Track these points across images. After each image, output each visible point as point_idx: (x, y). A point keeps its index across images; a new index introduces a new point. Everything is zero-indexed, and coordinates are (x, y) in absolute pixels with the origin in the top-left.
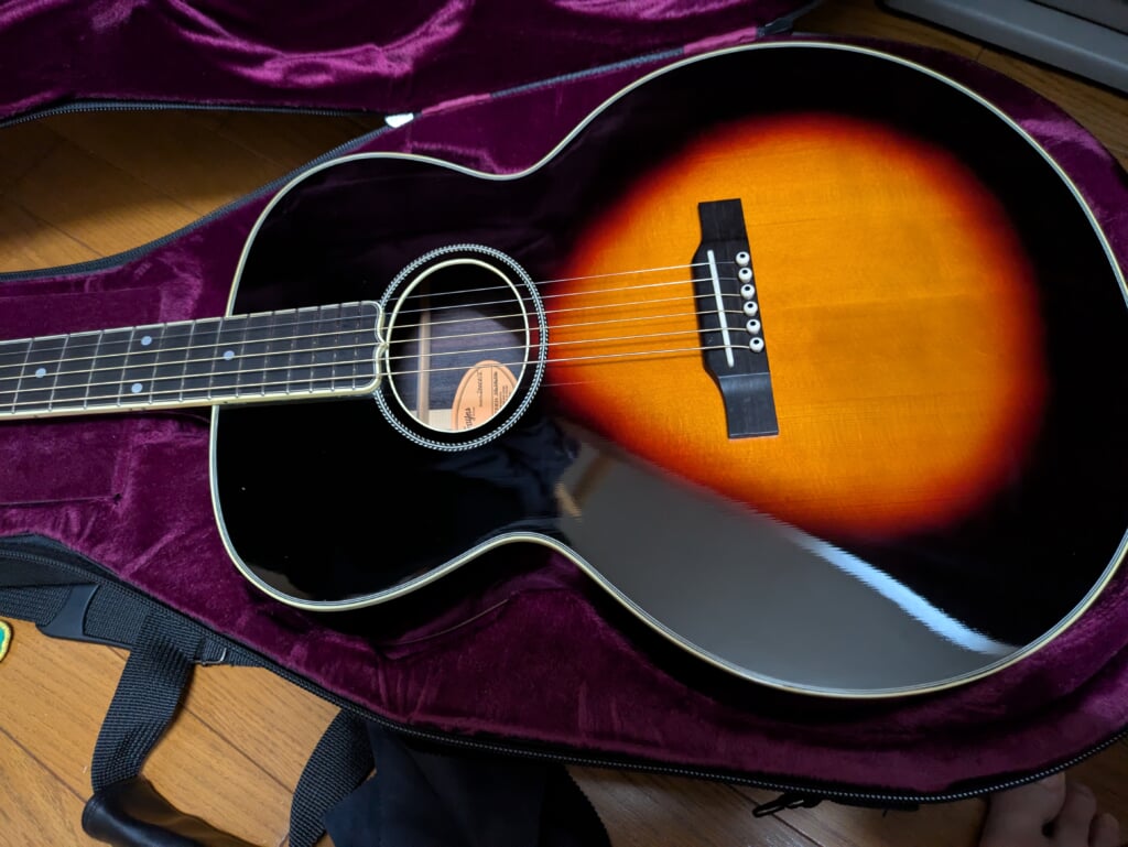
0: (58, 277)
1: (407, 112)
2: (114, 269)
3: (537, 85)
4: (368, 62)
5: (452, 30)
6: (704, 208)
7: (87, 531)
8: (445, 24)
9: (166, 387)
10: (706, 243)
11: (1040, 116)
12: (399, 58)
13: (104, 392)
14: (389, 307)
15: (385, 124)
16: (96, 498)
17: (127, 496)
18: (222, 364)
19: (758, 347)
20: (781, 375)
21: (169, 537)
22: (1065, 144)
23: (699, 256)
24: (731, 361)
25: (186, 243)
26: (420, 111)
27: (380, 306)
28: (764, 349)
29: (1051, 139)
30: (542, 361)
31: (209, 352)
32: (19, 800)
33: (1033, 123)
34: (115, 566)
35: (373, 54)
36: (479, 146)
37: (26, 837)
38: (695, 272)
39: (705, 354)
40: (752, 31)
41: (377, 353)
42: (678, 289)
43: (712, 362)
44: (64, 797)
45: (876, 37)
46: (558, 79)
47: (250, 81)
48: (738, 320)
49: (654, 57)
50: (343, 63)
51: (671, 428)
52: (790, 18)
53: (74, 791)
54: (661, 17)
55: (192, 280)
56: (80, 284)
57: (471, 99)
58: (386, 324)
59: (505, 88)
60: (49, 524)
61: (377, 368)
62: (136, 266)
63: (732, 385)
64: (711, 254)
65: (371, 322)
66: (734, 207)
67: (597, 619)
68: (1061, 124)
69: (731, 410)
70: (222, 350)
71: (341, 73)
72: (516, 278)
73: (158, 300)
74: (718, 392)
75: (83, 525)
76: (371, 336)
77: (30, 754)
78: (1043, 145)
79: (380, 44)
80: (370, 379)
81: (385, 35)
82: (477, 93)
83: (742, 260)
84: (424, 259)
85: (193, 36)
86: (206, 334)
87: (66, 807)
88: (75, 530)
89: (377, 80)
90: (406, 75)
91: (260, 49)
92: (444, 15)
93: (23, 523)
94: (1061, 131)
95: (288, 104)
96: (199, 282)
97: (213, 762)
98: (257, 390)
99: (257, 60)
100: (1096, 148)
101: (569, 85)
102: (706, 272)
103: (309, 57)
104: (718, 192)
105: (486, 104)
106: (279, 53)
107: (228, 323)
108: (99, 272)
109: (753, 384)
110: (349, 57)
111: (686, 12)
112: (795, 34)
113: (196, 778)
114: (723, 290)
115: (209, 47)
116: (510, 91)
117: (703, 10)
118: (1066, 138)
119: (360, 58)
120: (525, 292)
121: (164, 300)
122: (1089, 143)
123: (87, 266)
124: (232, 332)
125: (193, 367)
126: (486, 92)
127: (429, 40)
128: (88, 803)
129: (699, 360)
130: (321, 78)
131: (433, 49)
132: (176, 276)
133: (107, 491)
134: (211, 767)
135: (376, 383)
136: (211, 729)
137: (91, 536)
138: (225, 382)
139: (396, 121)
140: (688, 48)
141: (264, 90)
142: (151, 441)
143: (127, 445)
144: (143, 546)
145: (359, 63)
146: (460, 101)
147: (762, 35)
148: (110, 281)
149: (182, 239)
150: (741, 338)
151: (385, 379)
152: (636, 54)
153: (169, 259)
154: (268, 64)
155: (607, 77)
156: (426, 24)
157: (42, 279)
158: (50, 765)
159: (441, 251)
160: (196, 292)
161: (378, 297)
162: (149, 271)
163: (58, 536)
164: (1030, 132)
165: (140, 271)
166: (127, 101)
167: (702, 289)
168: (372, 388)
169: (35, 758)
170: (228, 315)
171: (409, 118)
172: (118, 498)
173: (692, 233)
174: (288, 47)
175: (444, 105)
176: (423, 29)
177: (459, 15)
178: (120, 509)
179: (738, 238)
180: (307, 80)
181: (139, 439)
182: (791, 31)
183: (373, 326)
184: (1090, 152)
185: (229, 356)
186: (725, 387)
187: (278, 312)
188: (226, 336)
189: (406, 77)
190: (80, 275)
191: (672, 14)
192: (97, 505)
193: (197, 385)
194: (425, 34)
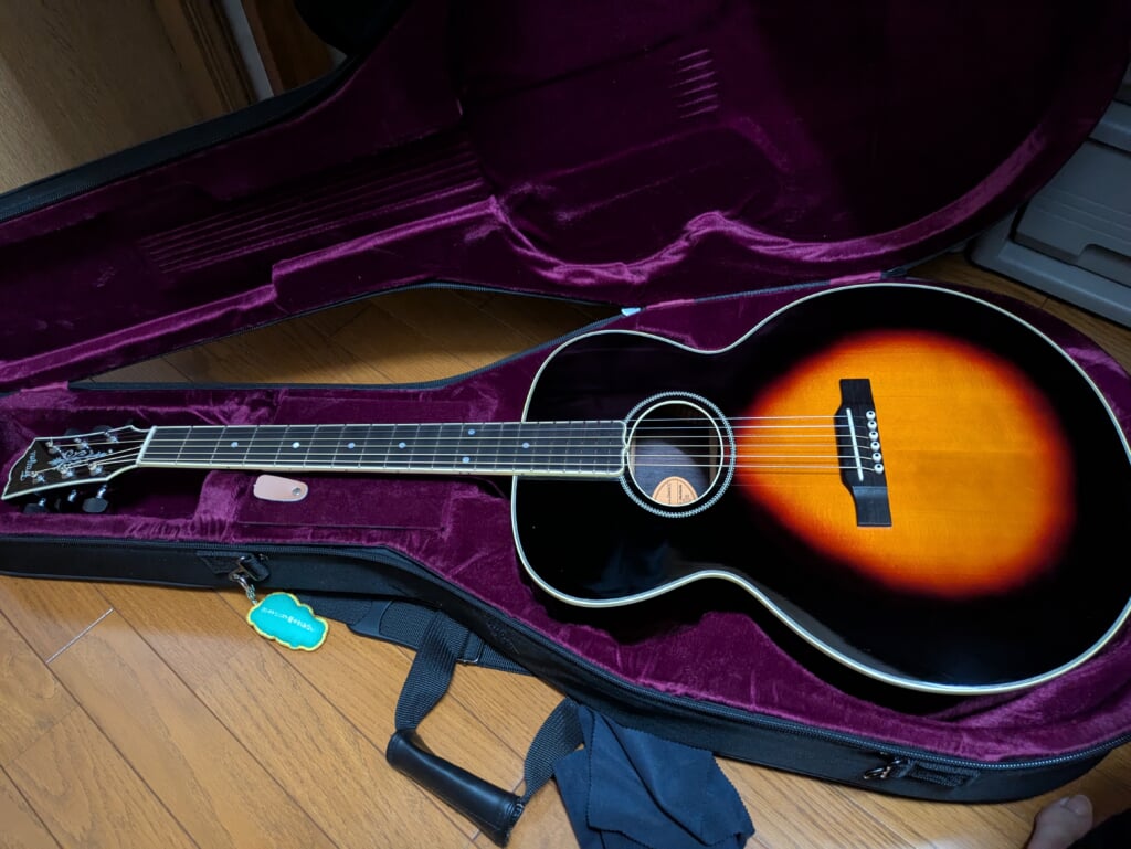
0: (401, 390)
1: (638, 306)
2: (438, 388)
3: (727, 296)
4: (619, 273)
5: (677, 258)
6: (843, 383)
7: (424, 547)
8: (673, 254)
9: (484, 461)
10: (845, 404)
11: (1079, 346)
12: (639, 273)
13: (445, 460)
14: (630, 425)
15: (621, 313)
16: (429, 528)
17: (448, 530)
18: (522, 450)
19: (879, 470)
20: (893, 491)
21: (478, 556)
22: (1097, 365)
23: (841, 411)
24: (861, 477)
25: (485, 376)
26: (645, 306)
27: (624, 423)
28: (884, 472)
29: (1087, 361)
30: (732, 467)
31: (514, 442)
32: (329, 740)
33: (1075, 351)
34: (443, 570)
35: (622, 269)
36: (686, 332)
37: (333, 765)
38: (837, 421)
39: (843, 472)
40: (878, 274)
41: (623, 452)
42: (825, 431)
43: (848, 478)
44: (360, 741)
45: (965, 284)
46: (741, 294)
47: (545, 278)
48: (866, 453)
49: (808, 285)
50: (604, 272)
51: (818, 516)
52: (906, 267)
53: (367, 739)
54: (816, 260)
55: (491, 400)
56: (416, 395)
57: (681, 302)
58: (628, 434)
59: (706, 296)
60: (399, 539)
61: (623, 461)
62: (456, 387)
63: (859, 491)
64: (849, 411)
65: (620, 432)
66: (864, 385)
67: (763, 634)
68: (1094, 352)
69: (860, 508)
70: (522, 442)
71: (601, 278)
72: (714, 414)
73: (468, 410)
74: (851, 498)
75: (422, 543)
76: (620, 441)
77: (338, 711)
78: (1080, 365)
79: (625, 263)
80: (619, 467)
81: (629, 257)
82: (685, 299)
83: (870, 416)
84: (653, 399)
85: (519, 249)
86: (510, 431)
87: (363, 750)
88: (416, 545)
89: (624, 285)
90: (643, 283)
91: (552, 260)
92: (673, 248)
93: (381, 539)
94: (1094, 357)
95: (563, 294)
96: (496, 401)
97: (465, 730)
98: (544, 467)
99: (550, 266)
100: (1119, 371)
101: (749, 298)
102: (845, 421)
103: (581, 267)
104: (853, 373)
105: (691, 307)
106: (561, 262)
107: (524, 426)
108: (429, 389)
109: (875, 491)
110: (606, 268)
111: (834, 259)
112: (908, 278)
113: (453, 739)
114: (857, 433)
115: (526, 256)
116: (709, 299)
117: (845, 258)
118: (1097, 362)
119: (613, 270)
120: (720, 423)
121: (472, 411)
122: (1114, 367)
123: (421, 385)
124: (526, 431)
125: (503, 450)
126: (691, 298)
127: (662, 263)
128: (392, 737)
129: (838, 477)
130: (588, 281)
131: (664, 269)
132: (481, 397)
133: (437, 525)
134: (464, 734)
135: (622, 470)
136: (465, 709)
137: (426, 551)
138: (524, 461)
139: (627, 312)
140: (833, 282)
141: (552, 284)
142: (465, 497)
143: (449, 497)
144: (462, 559)
145: (614, 273)
146: (673, 303)
147: (884, 277)
148: (436, 395)
149: (483, 374)
150: (868, 464)
151: (627, 469)
152: (798, 281)
153: (476, 385)
154: (556, 269)
155: (774, 296)
156: (659, 253)
157: (392, 390)
158: (351, 719)
159: (664, 395)
160: (494, 408)
161: (623, 418)
162: (462, 392)
163: (404, 549)
164: (1071, 356)
165: (457, 392)
166: (467, 284)
167: (841, 431)
168: (619, 474)
169: (341, 714)
170: (523, 421)
171: (638, 310)
172: (443, 530)
173: (836, 399)
174: (567, 259)
175: (662, 304)
176: (657, 255)
177: (684, 250)
178: (445, 536)
179: (867, 403)
180: (579, 281)
181: (456, 495)
182: (905, 276)
183: (621, 435)
184: (1115, 373)
185: (526, 445)
186: (855, 492)
187: (558, 422)
188: (523, 434)
189: (642, 284)
190: (416, 390)
191: (825, 259)
192: (430, 533)
193: (505, 460)
194: (659, 259)
